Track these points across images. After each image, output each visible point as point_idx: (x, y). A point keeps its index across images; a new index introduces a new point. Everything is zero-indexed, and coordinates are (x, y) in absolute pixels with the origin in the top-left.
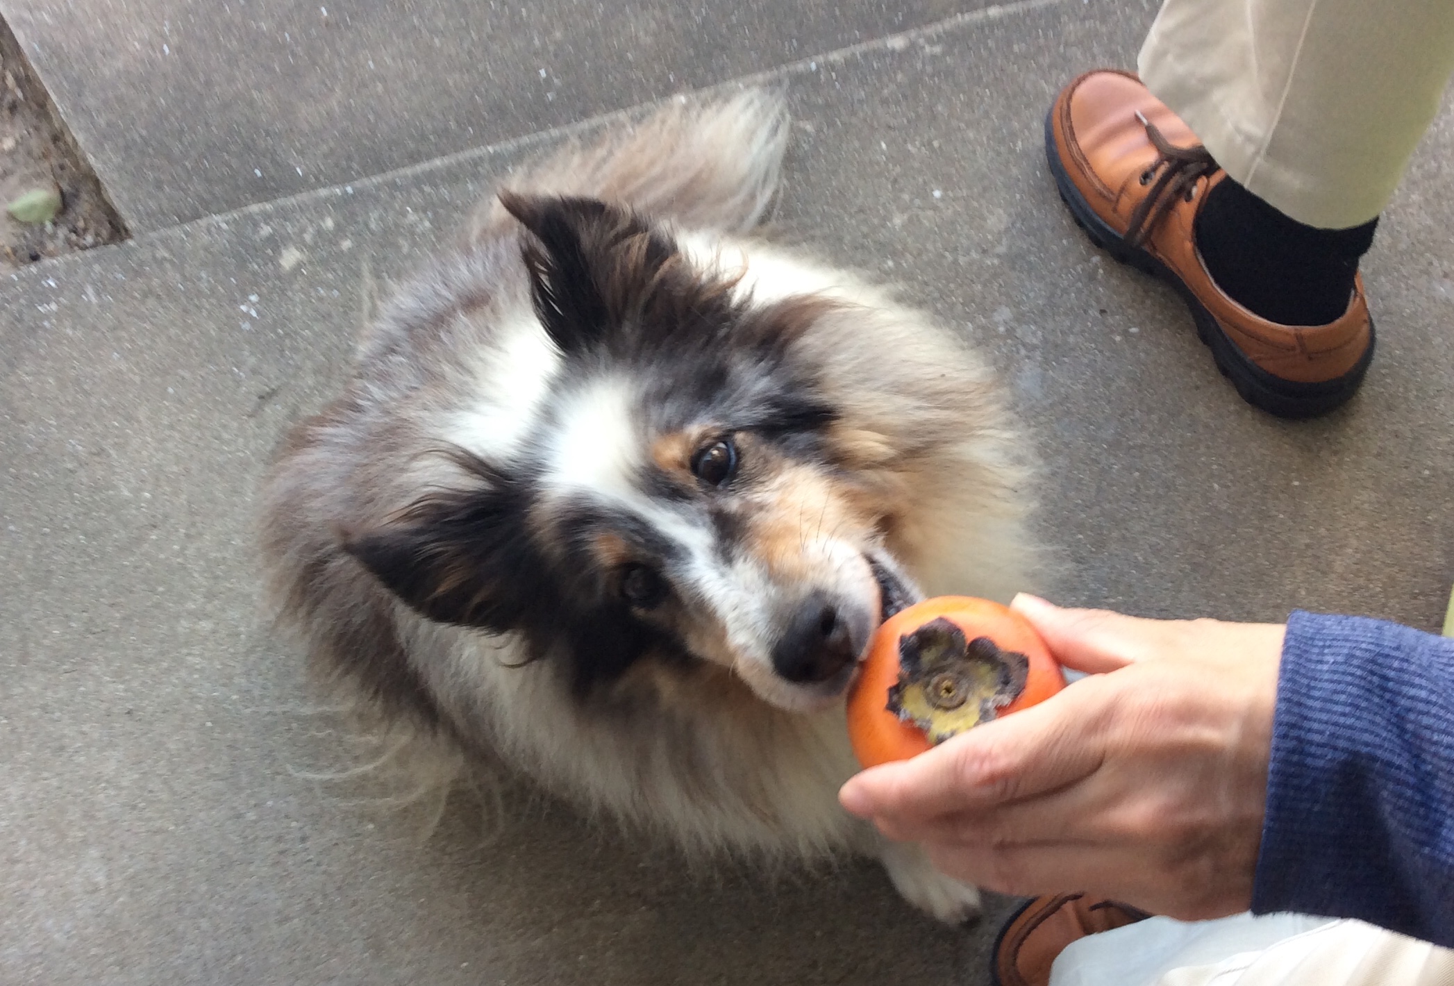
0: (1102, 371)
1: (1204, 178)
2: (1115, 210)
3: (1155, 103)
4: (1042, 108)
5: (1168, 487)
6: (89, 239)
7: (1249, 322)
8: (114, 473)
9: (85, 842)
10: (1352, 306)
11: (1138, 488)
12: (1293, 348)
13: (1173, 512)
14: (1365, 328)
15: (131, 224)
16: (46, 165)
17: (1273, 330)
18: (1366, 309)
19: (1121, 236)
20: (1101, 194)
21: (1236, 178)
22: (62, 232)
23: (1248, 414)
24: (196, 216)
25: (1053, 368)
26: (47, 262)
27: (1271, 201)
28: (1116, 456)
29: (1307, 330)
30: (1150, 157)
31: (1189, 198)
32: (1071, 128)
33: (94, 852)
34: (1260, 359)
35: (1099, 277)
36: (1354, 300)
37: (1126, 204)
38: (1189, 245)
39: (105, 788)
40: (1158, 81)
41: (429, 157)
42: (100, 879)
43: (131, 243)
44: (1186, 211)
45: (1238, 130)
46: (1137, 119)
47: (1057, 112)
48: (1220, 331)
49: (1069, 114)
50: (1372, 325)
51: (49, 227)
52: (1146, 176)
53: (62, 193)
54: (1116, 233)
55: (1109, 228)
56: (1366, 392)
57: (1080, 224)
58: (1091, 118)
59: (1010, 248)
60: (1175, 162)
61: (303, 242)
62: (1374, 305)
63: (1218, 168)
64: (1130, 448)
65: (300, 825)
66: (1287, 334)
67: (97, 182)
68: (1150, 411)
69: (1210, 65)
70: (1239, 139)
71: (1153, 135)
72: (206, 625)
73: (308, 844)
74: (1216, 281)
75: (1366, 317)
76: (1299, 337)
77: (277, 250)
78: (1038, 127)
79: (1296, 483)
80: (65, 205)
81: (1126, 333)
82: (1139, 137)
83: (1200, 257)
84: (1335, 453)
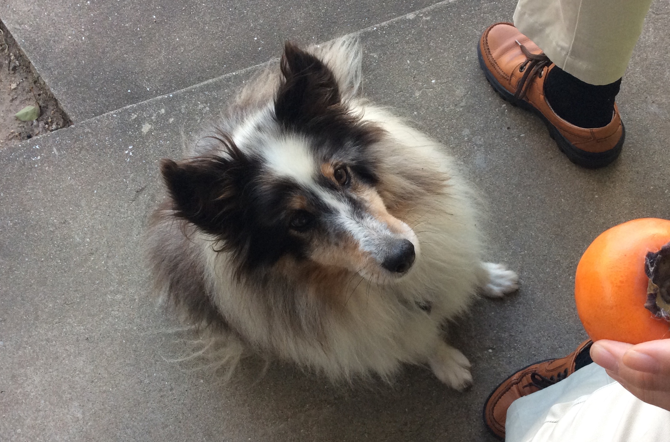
0: (510, 154)
1: (546, 67)
2: (510, 84)
3: (522, 36)
4: (476, 41)
5: (543, 202)
6: (54, 126)
7: (570, 128)
8: (72, 231)
9: (71, 399)
10: (614, 118)
11: (530, 204)
12: (591, 138)
13: (545, 213)
14: (620, 127)
15: (72, 118)
16: (32, 94)
17: (581, 131)
18: (619, 118)
19: (514, 95)
20: (503, 77)
21: (559, 66)
22: (41, 124)
23: (574, 168)
24: (102, 112)
25: (489, 154)
26: (35, 138)
27: (575, 75)
28: (519, 190)
29: (595, 129)
30: (523, 59)
31: (540, 77)
32: (489, 49)
33: (76, 404)
34: (576, 144)
35: (506, 113)
36: (614, 116)
37: (514, 80)
38: (542, 97)
39: (78, 374)
40: (523, 26)
41: (207, 79)
42: (80, 415)
43: (72, 126)
44: (540, 82)
45: (558, 45)
46: (516, 43)
47: (482, 42)
48: (558, 132)
49: (487, 43)
50: (623, 125)
51: (35, 123)
52: (522, 68)
53: (40, 107)
54: (511, 94)
55: (508, 91)
56: (623, 155)
57: (496, 91)
58: (497, 44)
59: (467, 103)
60: (533, 61)
61: (152, 120)
62: (624, 117)
63: (552, 63)
64: (525, 186)
65: (169, 383)
66: (587, 132)
67: (56, 100)
68: (532, 170)
69: (544, 18)
70: (559, 49)
71: (523, 50)
72: (119, 297)
73: (174, 392)
74: (555, 112)
75: (620, 122)
76: (592, 133)
77: (140, 125)
78: (474, 49)
79: (596, 196)
80: (42, 112)
81: (519, 137)
82: (517, 51)
83: (547, 101)
84: (613, 182)
